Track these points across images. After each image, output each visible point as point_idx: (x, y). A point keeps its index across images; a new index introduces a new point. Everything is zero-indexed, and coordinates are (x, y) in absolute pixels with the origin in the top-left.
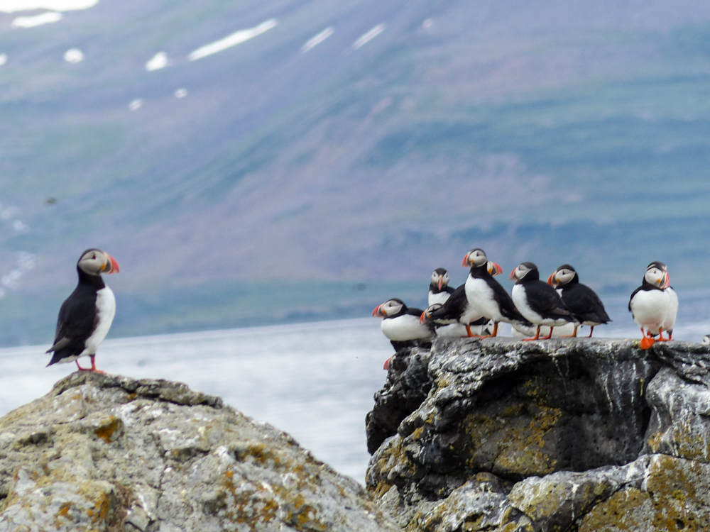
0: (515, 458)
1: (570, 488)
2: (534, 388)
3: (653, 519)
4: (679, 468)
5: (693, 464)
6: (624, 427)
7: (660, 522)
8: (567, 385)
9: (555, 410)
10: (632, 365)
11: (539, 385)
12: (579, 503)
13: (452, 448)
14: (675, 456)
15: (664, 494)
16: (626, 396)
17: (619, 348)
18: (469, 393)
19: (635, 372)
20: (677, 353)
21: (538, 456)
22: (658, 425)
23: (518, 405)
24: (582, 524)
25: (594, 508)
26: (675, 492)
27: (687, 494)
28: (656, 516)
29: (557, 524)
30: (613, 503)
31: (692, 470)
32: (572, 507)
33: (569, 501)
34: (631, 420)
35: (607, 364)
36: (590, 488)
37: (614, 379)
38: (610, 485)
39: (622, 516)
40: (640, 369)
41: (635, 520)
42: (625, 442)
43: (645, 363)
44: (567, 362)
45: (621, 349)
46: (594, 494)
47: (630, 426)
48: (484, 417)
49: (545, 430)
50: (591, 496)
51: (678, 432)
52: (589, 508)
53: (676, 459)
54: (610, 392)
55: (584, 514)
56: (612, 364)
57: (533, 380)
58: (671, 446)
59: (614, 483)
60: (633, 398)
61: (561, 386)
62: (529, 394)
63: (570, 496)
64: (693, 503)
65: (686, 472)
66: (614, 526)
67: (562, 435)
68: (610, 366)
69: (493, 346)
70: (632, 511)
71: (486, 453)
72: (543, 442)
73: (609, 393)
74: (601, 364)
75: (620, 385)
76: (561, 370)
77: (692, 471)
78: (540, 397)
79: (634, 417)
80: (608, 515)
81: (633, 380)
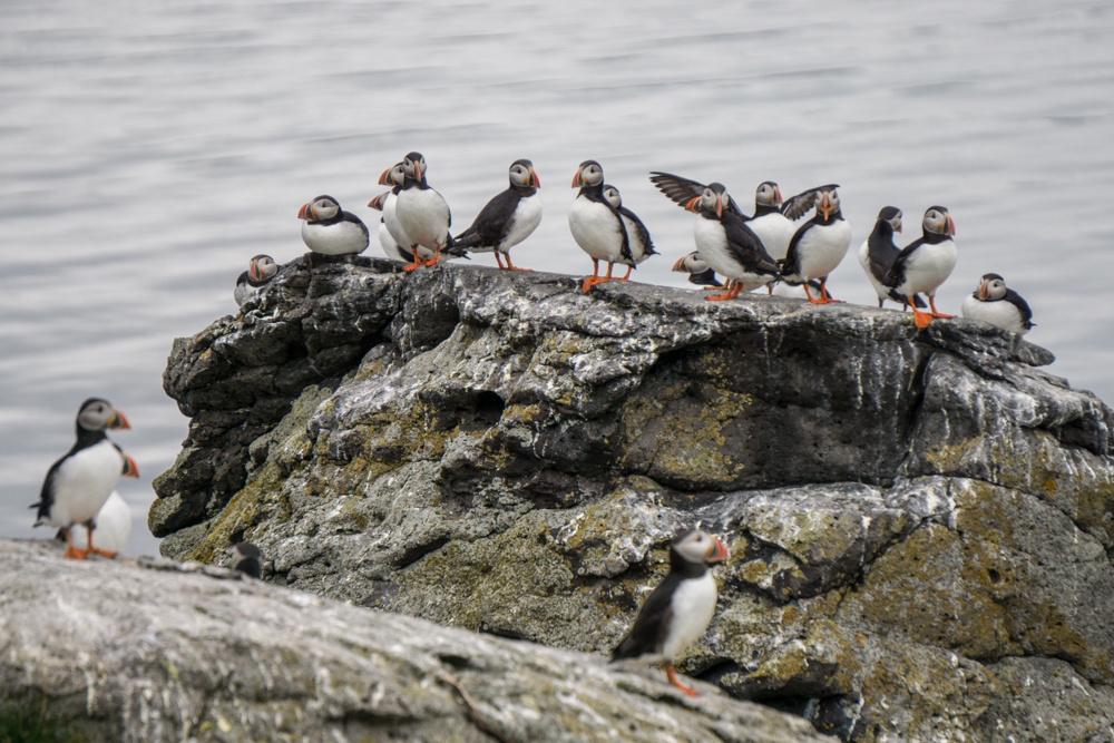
0: (686, 459)
1: (858, 522)
2: (719, 364)
3: (962, 568)
4: (997, 500)
5: (1014, 494)
6: (879, 431)
7: (971, 573)
8: (772, 364)
9: (742, 396)
10: (896, 348)
11: (726, 362)
12: (872, 542)
13: (606, 441)
14: (992, 483)
15: (976, 533)
16: (890, 389)
17: (886, 324)
18: (640, 368)
19: (902, 359)
20: (965, 336)
21: (716, 458)
22: (944, 434)
23: (683, 384)
24: (870, 570)
25: (889, 550)
26: (990, 531)
27: (1003, 535)
28: (966, 563)
29: (841, 571)
30: (913, 544)
31: (1012, 502)
32: (863, 548)
33: (859, 540)
34: (891, 423)
35: (862, 345)
36: (888, 524)
37: (874, 366)
38: (911, 520)
39: (924, 562)
40: (907, 354)
41: (939, 569)
42: (879, 452)
43: (912, 345)
44: (782, 334)
45: (888, 326)
46: (892, 532)
47: (888, 430)
48: (644, 400)
49: (721, 421)
50: (887, 533)
51: (997, 449)
52: (882, 551)
53: (994, 487)
54: (864, 383)
55: (875, 556)
56: (869, 345)
57: (717, 354)
58: (988, 468)
59: (916, 518)
60: (898, 393)
61: (761, 365)
62: (708, 372)
63: (861, 533)
64: (1008, 547)
65: (1005, 504)
66: (913, 575)
67: (751, 431)
68: (866, 348)
69: (658, 303)
70: (936, 556)
71: (644, 449)
72: (723, 438)
73: (863, 385)
74: (851, 343)
75: (883, 375)
76: (769, 345)
77: (1013, 504)
78: (725, 377)
79: (895, 419)
80: (907, 561)
81: (901, 369)
